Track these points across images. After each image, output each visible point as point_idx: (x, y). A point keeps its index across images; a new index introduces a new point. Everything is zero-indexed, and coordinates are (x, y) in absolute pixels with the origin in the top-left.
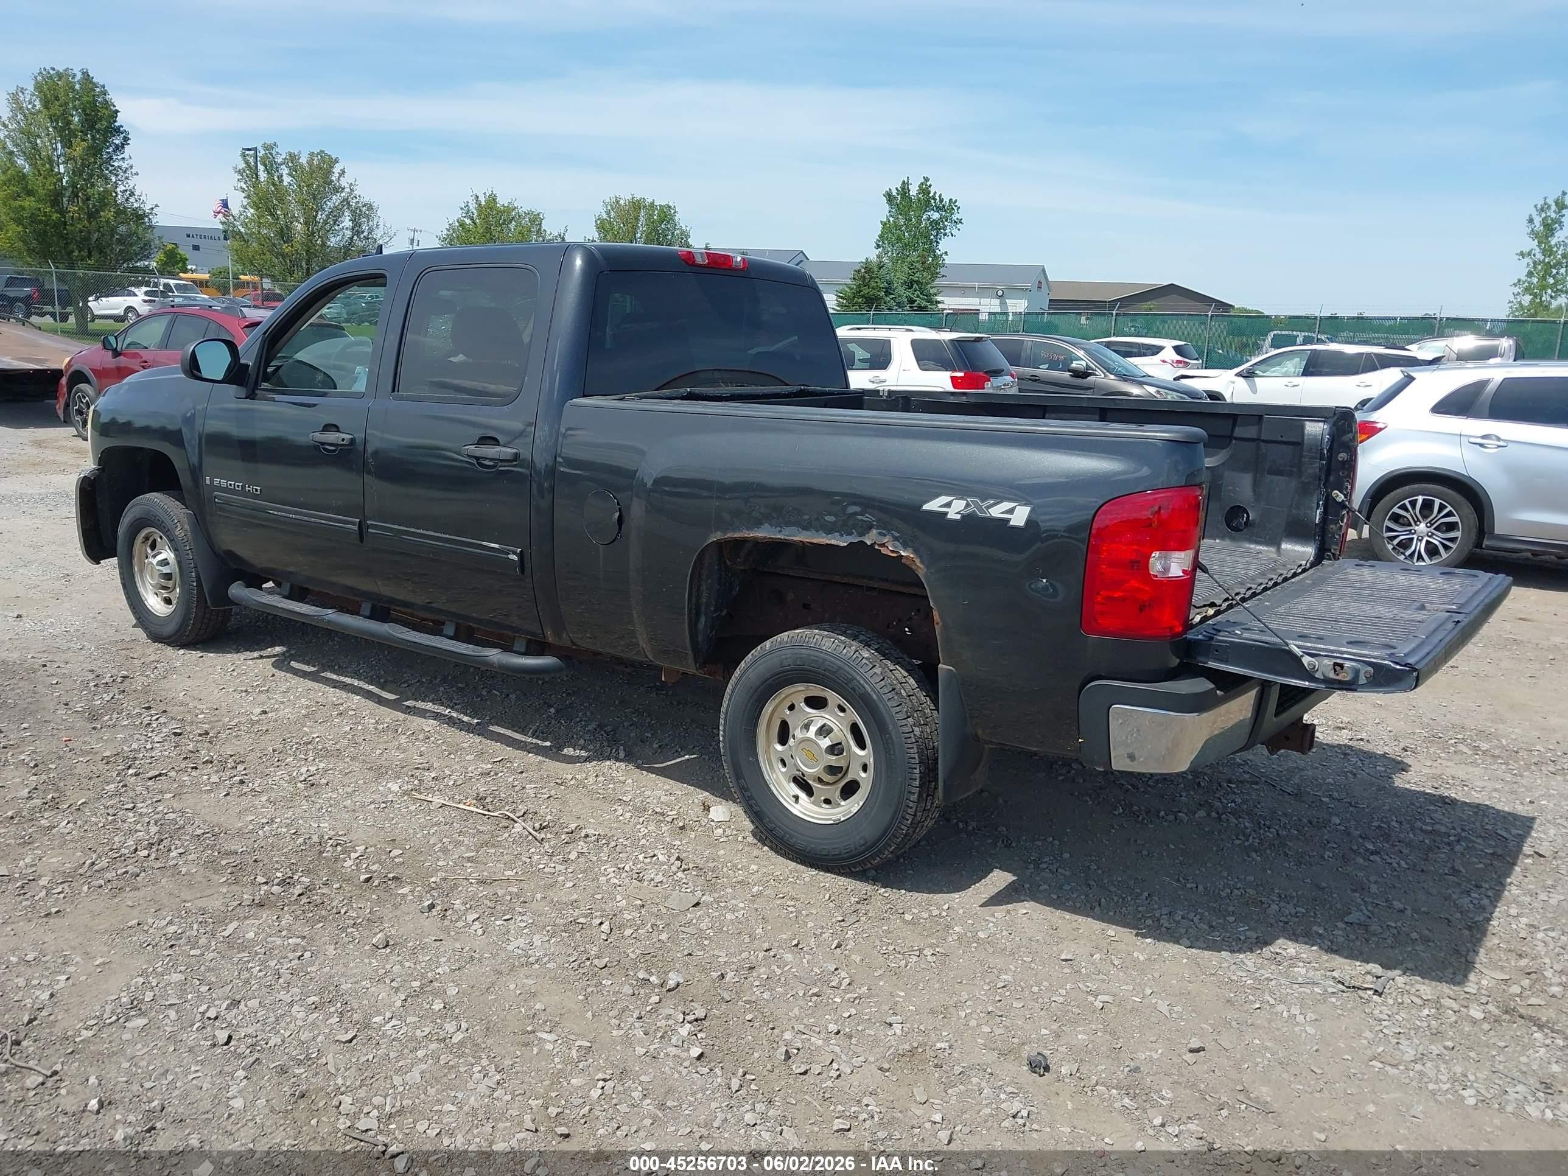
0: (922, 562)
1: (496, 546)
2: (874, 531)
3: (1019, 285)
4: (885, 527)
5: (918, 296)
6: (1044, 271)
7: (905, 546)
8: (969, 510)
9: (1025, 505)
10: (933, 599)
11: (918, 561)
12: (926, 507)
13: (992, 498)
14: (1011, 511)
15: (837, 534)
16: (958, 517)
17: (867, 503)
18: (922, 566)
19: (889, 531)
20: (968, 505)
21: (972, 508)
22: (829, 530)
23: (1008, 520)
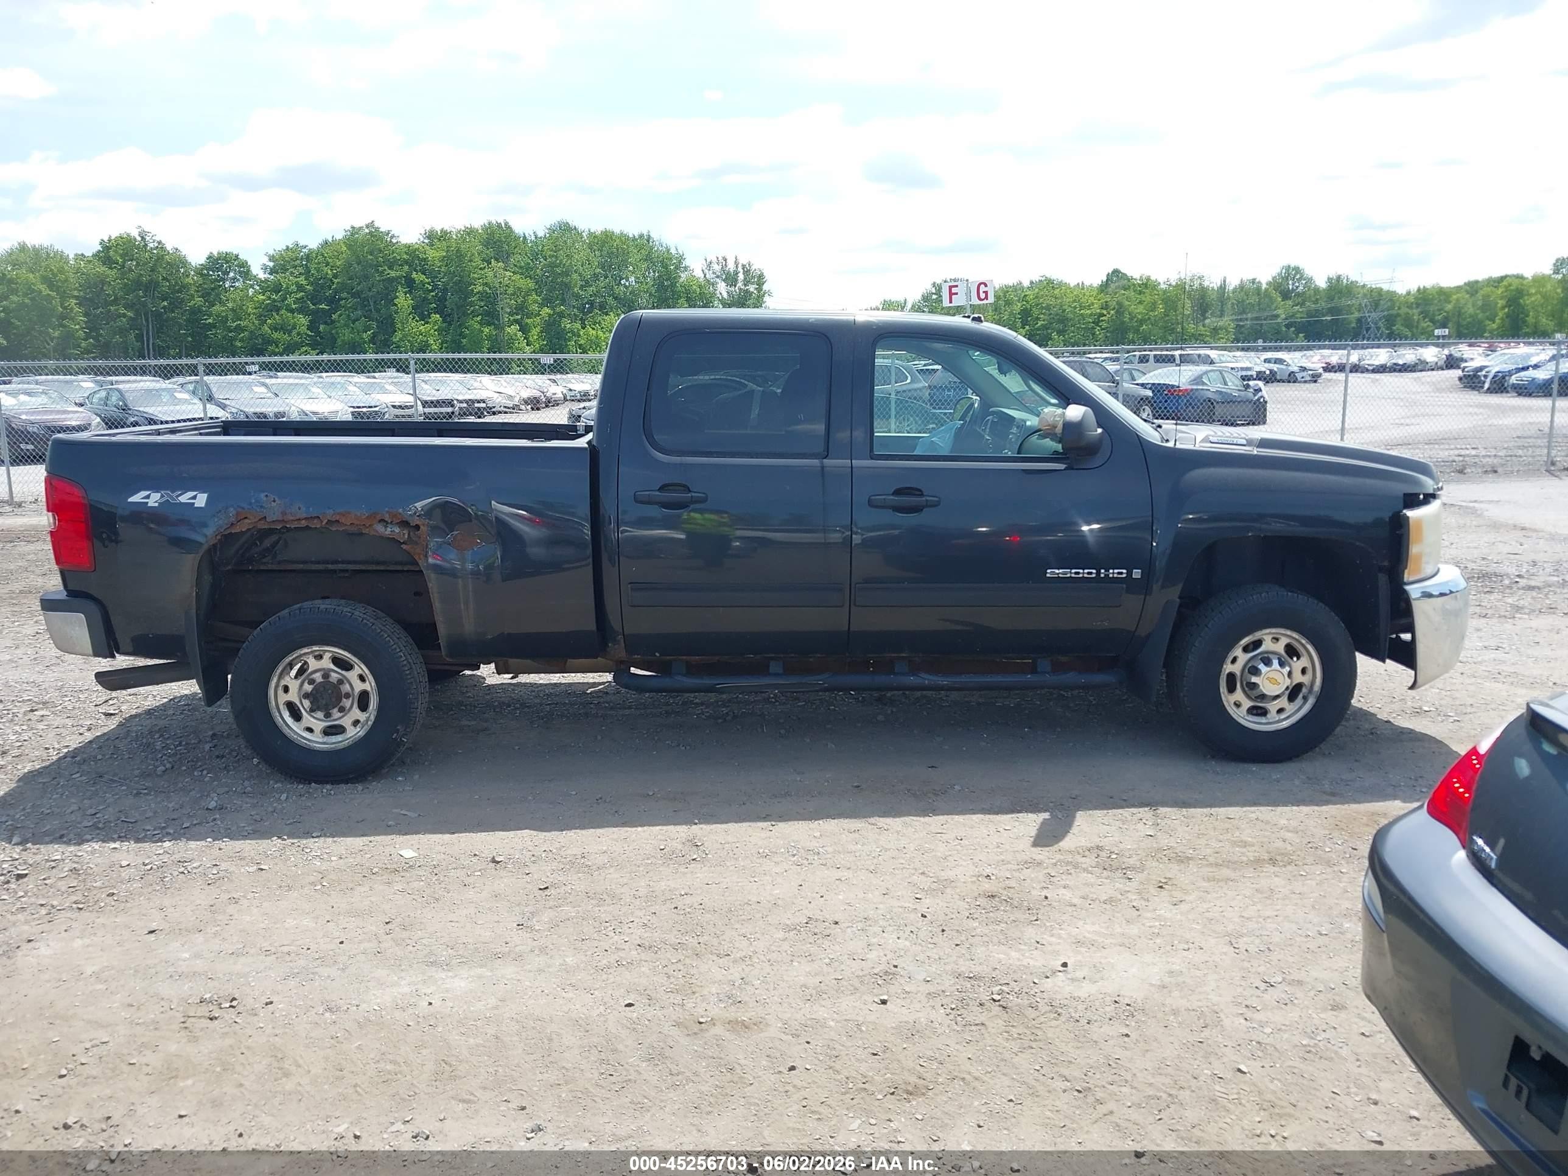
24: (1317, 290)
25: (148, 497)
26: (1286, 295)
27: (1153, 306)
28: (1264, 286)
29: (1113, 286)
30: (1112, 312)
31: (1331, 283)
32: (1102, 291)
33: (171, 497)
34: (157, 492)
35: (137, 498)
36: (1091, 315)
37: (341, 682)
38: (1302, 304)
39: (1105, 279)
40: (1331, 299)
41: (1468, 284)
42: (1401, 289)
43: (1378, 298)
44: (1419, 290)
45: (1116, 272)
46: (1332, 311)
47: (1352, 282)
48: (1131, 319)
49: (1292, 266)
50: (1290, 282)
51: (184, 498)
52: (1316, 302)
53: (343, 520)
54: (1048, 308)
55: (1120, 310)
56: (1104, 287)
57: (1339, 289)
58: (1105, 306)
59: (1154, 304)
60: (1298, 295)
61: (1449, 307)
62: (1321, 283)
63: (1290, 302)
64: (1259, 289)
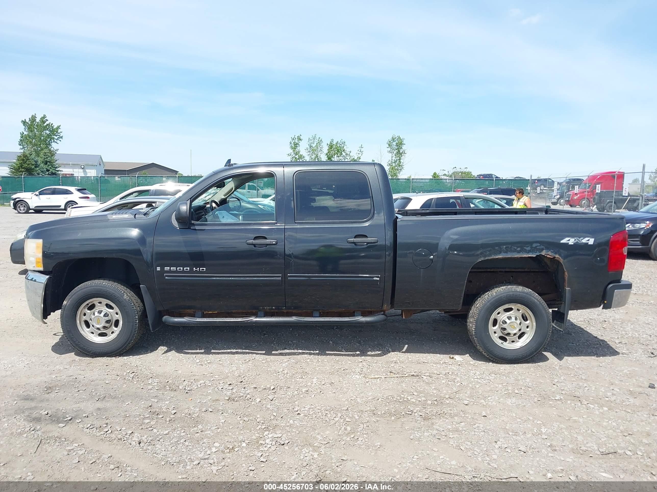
0: (562, 258)
1: (368, 275)
2: (544, 251)
3: (90, 163)
4: (548, 249)
5: (50, 168)
6: (101, 157)
7: (556, 253)
8: (576, 241)
9: (593, 238)
10: (566, 268)
11: (560, 258)
12: (562, 242)
13: (582, 237)
14: (588, 240)
15: (531, 253)
16: (573, 244)
17: (541, 243)
18: (561, 259)
19: (550, 250)
20: (575, 240)
21: (577, 241)
22: (529, 252)
23: (588, 243)
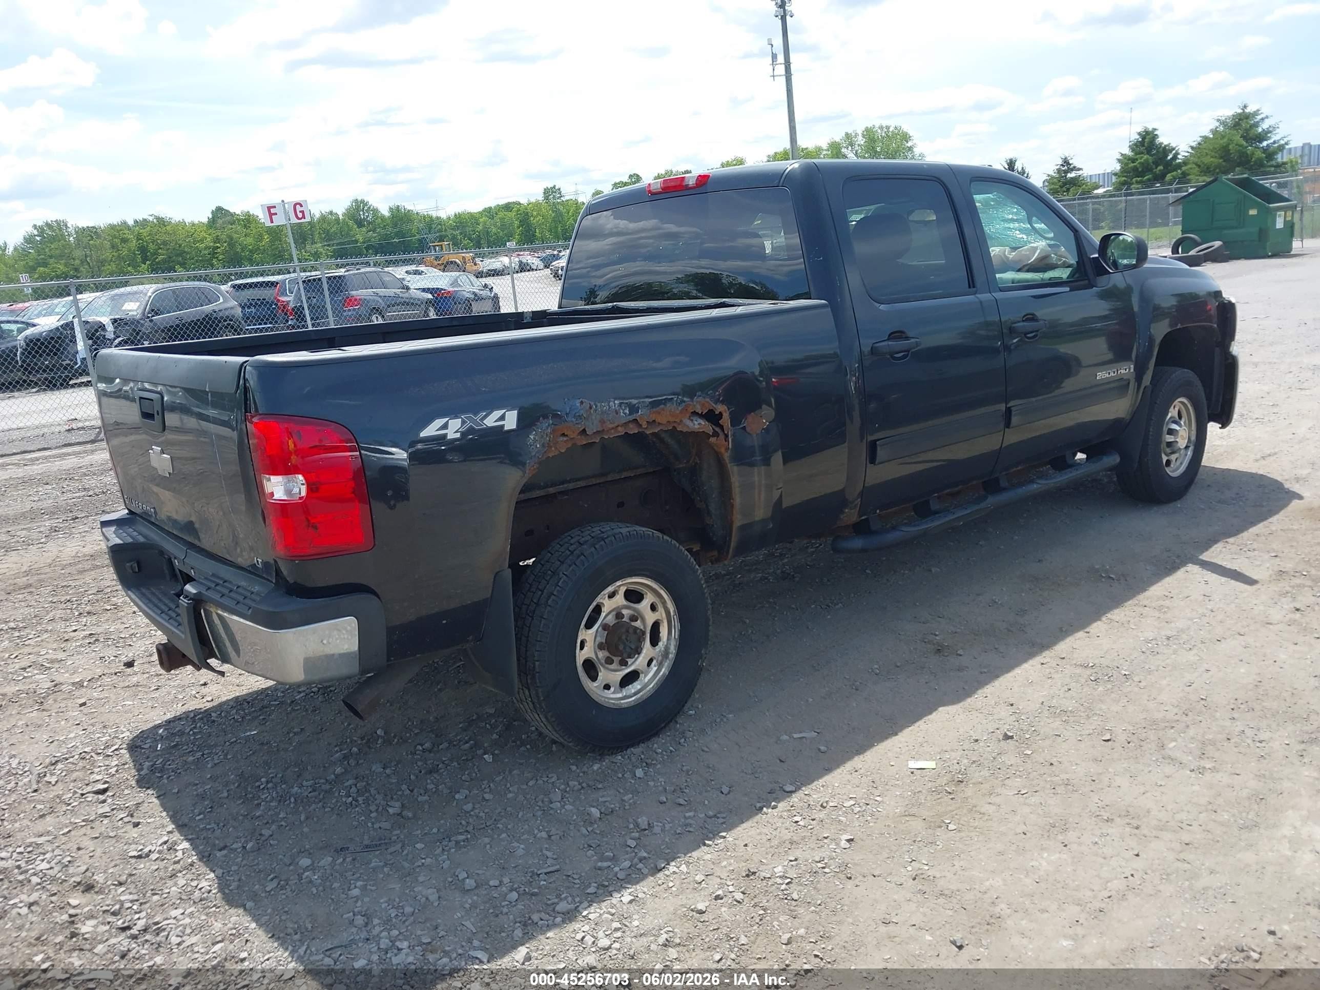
24: (383, 218)
25: (445, 426)
26: (360, 224)
27: (260, 237)
28: (341, 217)
29: (220, 221)
30: (225, 244)
31: (392, 212)
32: (211, 227)
33: (475, 422)
34: (456, 417)
35: (431, 430)
36: (205, 248)
37: (634, 618)
38: (374, 231)
39: (211, 216)
40: (395, 225)
41: (485, 210)
42: (443, 215)
43: (431, 223)
44: (455, 215)
45: (219, 209)
46: (397, 235)
47: (409, 211)
48: (242, 249)
49: (359, 199)
50: (361, 213)
51: (491, 421)
52: (384, 228)
53: (659, 420)
54: (165, 243)
55: (232, 243)
56: (212, 222)
57: (400, 217)
58: (217, 240)
59: (261, 235)
60: (369, 223)
61: (480, 227)
62: (385, 212)
63: (364, 229)
64: (337, 220)
